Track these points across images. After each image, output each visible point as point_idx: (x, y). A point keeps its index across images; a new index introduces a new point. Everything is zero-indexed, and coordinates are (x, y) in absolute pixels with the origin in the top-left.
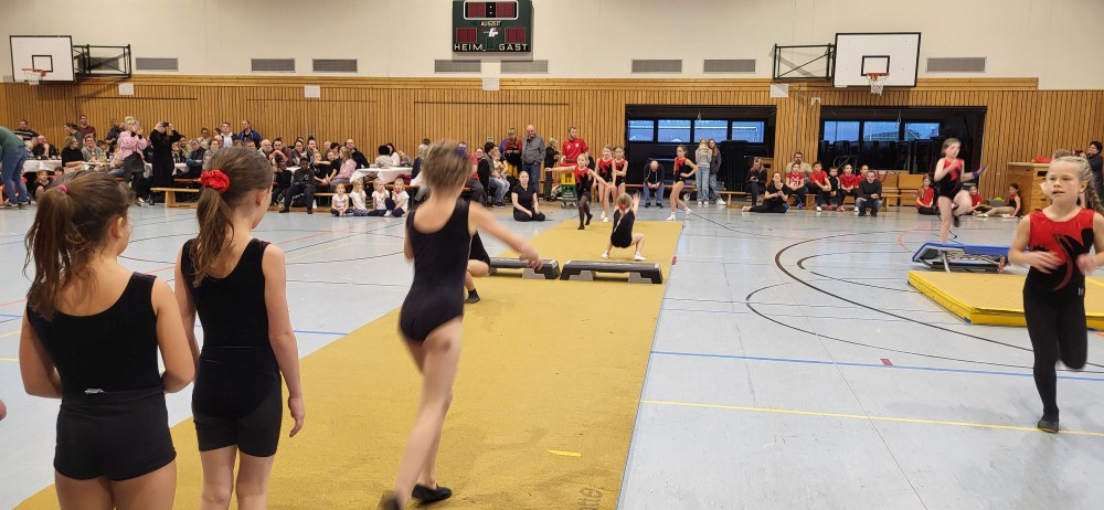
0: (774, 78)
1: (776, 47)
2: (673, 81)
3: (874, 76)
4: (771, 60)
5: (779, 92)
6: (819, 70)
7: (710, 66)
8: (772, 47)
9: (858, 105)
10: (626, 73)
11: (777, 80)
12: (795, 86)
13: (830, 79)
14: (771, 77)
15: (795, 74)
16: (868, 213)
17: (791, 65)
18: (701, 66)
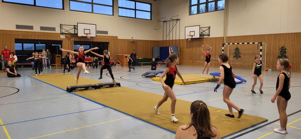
0: (61, 33)
1: (61, 25)
2: (30, 32)
3: (87, 34)
4: (60, 28)
5: (62, 37)
6: (72, 32)
7: (42, 28)
8: (59, 25)
9: (84, 41)
11: (62, 34)
12: (67, 35)
13: (77, 34)
14: (60, 32)
15: (67, 32)
17: (65, 30)
18: (39, 28)
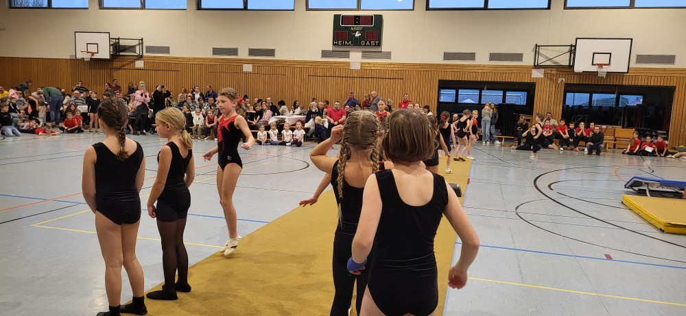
0: (535, 66)
1: (536, 46)
2: (469, 66)
3: (601, 65)
4: (533, 54)
5: (537, 74)
6: (564, 60)
7: (493, 57)
8: (534, 46)
9: (589, 83)
10: (439, 60)
11: (537, 67)
12: (548, 71)
13: (571, 67)
14: (532, 64)
15: (549, 63)
16: (594, 153)
17: (546, 57)
18: (488, 57)
